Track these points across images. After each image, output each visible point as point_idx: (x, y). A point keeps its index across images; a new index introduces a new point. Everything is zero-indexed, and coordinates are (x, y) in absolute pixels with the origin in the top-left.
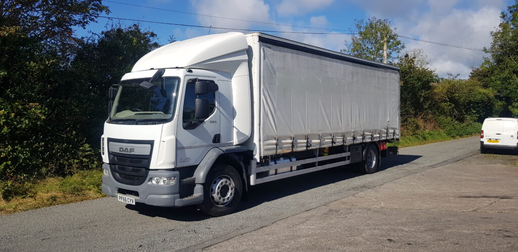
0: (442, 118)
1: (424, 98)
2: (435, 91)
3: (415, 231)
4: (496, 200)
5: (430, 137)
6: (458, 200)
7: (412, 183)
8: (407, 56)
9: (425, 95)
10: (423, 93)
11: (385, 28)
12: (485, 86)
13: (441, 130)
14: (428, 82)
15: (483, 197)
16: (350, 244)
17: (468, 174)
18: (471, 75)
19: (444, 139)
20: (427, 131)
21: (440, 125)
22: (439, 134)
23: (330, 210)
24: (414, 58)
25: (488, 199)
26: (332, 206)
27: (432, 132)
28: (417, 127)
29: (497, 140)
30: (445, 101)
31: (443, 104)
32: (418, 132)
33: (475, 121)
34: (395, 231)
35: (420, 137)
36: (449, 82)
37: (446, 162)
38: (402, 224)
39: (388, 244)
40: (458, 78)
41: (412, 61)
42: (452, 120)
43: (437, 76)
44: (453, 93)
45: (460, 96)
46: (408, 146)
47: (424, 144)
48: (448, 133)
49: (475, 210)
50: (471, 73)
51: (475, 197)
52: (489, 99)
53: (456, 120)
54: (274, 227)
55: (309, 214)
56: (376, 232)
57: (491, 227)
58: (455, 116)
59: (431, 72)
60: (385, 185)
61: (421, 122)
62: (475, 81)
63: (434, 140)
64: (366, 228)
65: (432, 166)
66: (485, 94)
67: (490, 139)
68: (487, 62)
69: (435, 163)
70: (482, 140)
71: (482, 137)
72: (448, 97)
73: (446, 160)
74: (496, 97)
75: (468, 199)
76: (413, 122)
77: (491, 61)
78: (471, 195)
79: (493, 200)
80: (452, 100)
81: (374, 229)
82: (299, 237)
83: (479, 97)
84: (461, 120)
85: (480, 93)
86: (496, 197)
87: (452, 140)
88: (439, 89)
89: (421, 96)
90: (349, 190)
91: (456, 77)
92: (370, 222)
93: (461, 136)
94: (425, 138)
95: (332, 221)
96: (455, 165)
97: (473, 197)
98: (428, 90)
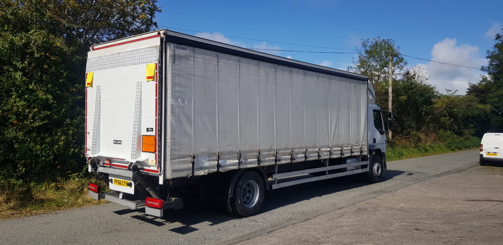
0: (441, 131)
1: (426, 112)
2: (436, 106)
3: (435, 223)
4: (498, 203)
5: (431, 149)
6: (465, 202)
7: (423, 189)
8: (408, 73)
9: (427, 110)
10: (424, 108)
11: (390, 47)
12: (483, 102)
13: (441, 144)
14: (430, 98)
15: (487, 201)
16: (386, 231)
17: (471, 183)
18: (468, 91)
19: (444, 152)
20: (428, 144)
21: (439, 138)
22: (439, 147)
23: (359, 209)
24: (415, 75)
25: (490, 202)
26: (359, 205)
27: (433, 145)
28: (419, 140)
29: (495, 153)
30: (445, 116)
31: (443, 119)
32: (420, 144)
33: (472, 135)
34: (419, 223)
35: (422, 149)
36: (448, 97)
37: (449, 172)
38: (424, 219)
39: (415, 231)
40: (456, 94)
41: (413, 77)
42: (451, 134)
43: (437, 92)
44: (452, 109)
45: (459, 111)
46: (411, 157)
47: (426, 156)
48: (448, 146)
49: (481, 210)
50: (468, 89)
51: (480, 201)
52: (486, 114)
53: (455, 134)
54: (317, 220)
55: (342, 211)
56: (404, 223)
57: (496, 221)
58: (454, 130)
59: (433, 88)
60: (399, 191)
61: (422, 136)
62: (472, 97)
63: (435, 152)
64: (395, 221)
65: (437, 176)
66: (482, 109)
67: (489, 153)
68: (485, 79)
69: (439, 173)
70: (481, 153)
71: (482, 150)
72: (447, 112)
73: (448, 170)
74: (492, 112)
75: (474, 202)
76: (416, 135)
77: (488, 79)
78: (476, 199)
79: (495, 203)
80: (451, 115)
81: (402, 222)
82: (342, 227)
83: (476, 112)
84: (460, 134)
85: (477, 109)
86: (499, 201)
87: (452, 153)
88: (438, 104)
89: (422, 111)
90: (369, 194)
91: (454, 93)
92: (396, 217)
93: (460, 149)
94: (426, 150)
95: (365, 216)
96: (458, 175)
97: (478, 201)
98: (429, 105)
